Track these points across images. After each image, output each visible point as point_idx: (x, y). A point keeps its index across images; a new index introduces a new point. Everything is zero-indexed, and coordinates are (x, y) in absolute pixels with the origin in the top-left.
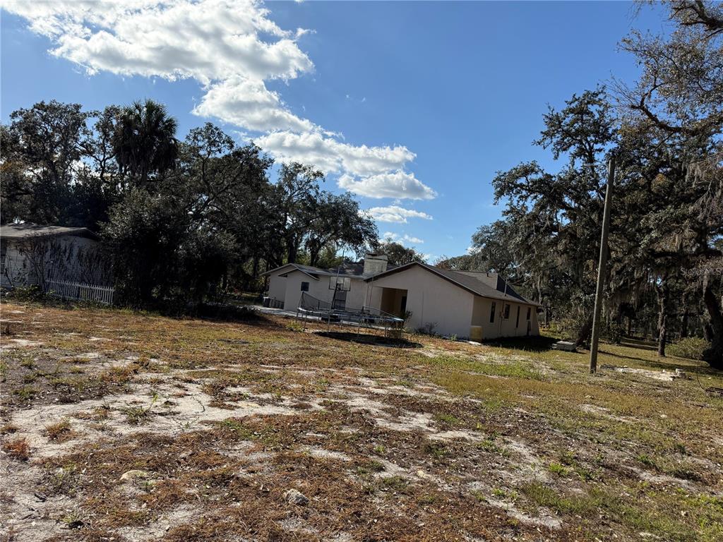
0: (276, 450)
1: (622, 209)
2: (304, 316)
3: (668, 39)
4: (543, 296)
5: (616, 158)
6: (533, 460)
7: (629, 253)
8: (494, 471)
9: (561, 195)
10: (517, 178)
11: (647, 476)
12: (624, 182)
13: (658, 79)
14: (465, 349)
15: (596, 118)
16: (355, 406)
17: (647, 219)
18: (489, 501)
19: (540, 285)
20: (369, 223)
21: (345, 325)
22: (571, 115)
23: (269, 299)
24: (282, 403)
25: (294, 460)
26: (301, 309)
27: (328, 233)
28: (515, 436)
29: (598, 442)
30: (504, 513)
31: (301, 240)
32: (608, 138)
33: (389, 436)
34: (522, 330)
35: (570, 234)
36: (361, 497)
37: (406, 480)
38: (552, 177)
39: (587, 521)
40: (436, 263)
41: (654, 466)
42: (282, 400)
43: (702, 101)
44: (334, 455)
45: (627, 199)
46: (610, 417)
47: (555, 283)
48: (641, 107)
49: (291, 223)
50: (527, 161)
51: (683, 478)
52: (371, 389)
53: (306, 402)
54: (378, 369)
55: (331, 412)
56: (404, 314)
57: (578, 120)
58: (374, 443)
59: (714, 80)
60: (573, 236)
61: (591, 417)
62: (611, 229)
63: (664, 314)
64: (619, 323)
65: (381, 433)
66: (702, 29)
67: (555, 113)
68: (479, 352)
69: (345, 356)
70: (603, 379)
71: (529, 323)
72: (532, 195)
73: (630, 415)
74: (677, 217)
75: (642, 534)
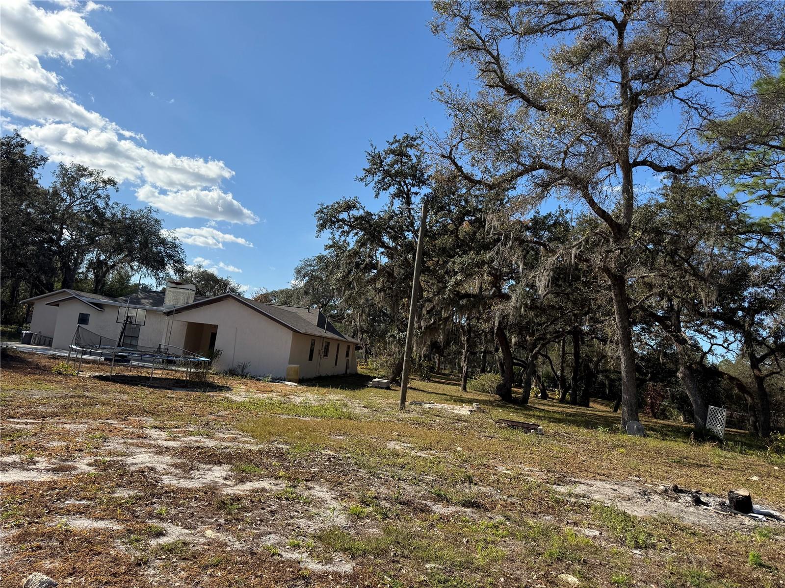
0: (18, 526)
1: (434, 251)
2: (79, 356)
3: (474, 97)
4: (362, 333)
5: (430, 202)
6: (335, 504)
7: (438, 293)
8: (290, 521)
9: (380, 233)
10: (339, 212)
11: (439, 509)
12: (436, 226)
13: (464, 133)
14: (280, 390)
15: (413, 162)
16: (136, 464)
17: (454, 263)
18: (283, 554)
19: (359, 322)
20: (174, 246)
21: (134, 367)
22: (391, 156)
23: (31, 334)
24: (34, 467)
25: (43, 536)
26: (74, 347)
27: (119, 254)
28: (319, 480)
29: (399, 479)
30: (296, 565)
31: (82, 261)
32: (424, 183)
33: (175, 495)
34: (341, 369)
35: (387, 272)
36: (130, 570)
37: (190, 543)
38: (372, 215)
39: (379, 561)
40: (255, 296)
41: (446, 498)
42: (34, 463)
43: (497, 159)
44: (101, 525)
45: (438, 242)
46: (412, 453)
47: (374, 320)
48: (450, 157)
49: (69, 239)
50: (349, 197)
51: (468, 507)
52: (160, 442)
53: (69, 463)
54: (172, 418)
55: (103, 473)
56: (213, 353)
57: (398, 161)
58: (156, 505)
59: (508, 141)
60: (390, 275)
61: (396, 454)
62: (424, 270)
63: (467, 351)
64: (430, 360)
65: (166, 492)
66: (502, 92)
67: (377, 152)
68: (294, 393)
69: (131, 404)
70: (411, 416)
71: (348, 360)
72: (353, 231)
73: (431, 449)
74: (478, 262)
75: (427, 566)
